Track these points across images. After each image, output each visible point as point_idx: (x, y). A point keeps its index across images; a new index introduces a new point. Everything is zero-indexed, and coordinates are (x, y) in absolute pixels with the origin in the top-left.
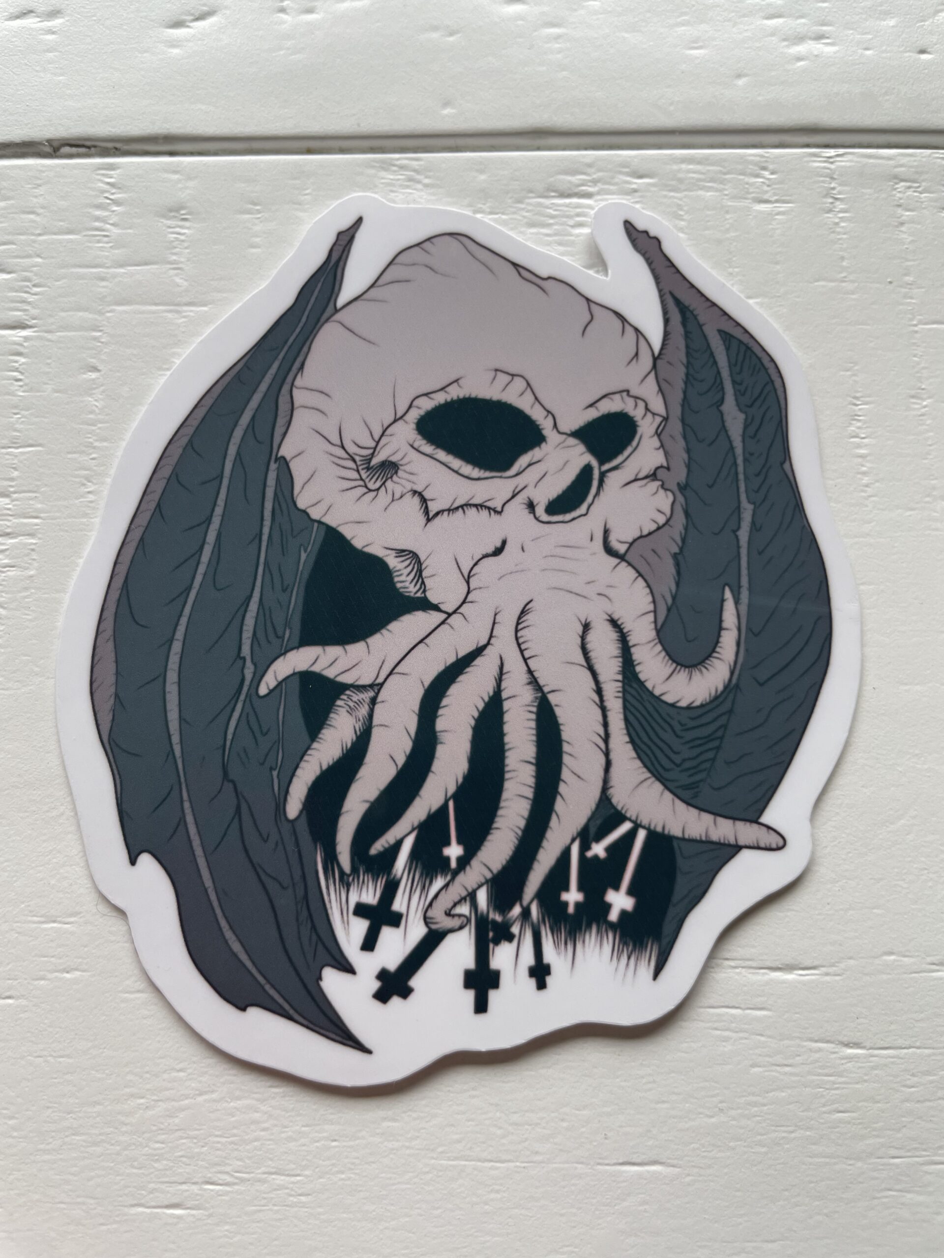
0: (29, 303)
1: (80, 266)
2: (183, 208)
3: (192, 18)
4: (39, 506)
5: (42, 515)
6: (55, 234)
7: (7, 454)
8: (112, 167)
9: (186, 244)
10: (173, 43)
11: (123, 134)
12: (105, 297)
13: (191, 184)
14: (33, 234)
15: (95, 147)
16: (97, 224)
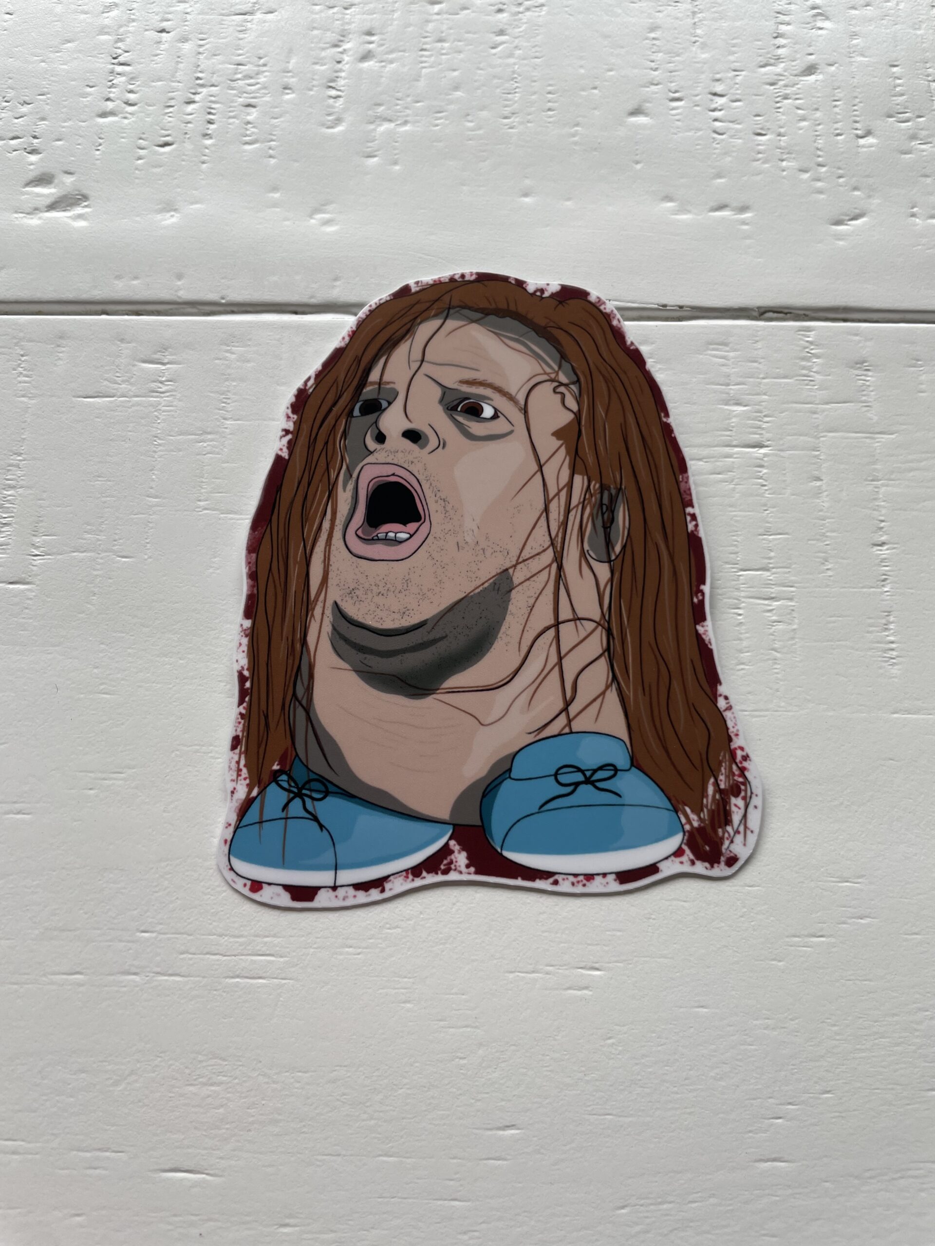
0: (763, 429)
1: (796, 403)
2: (865, 362)
3: (847, 218)
4: (793, 578)
5: (796, 585)
6: (775, 378)
7: (764, 539)
8: (809, 329)
9: (871, 389)
10: (839, 237)
11: (813, 305)
12: (818, 426)
13: (868, 344)
14: (758, 378)
15: (790, 313)
16: (804, 372)
